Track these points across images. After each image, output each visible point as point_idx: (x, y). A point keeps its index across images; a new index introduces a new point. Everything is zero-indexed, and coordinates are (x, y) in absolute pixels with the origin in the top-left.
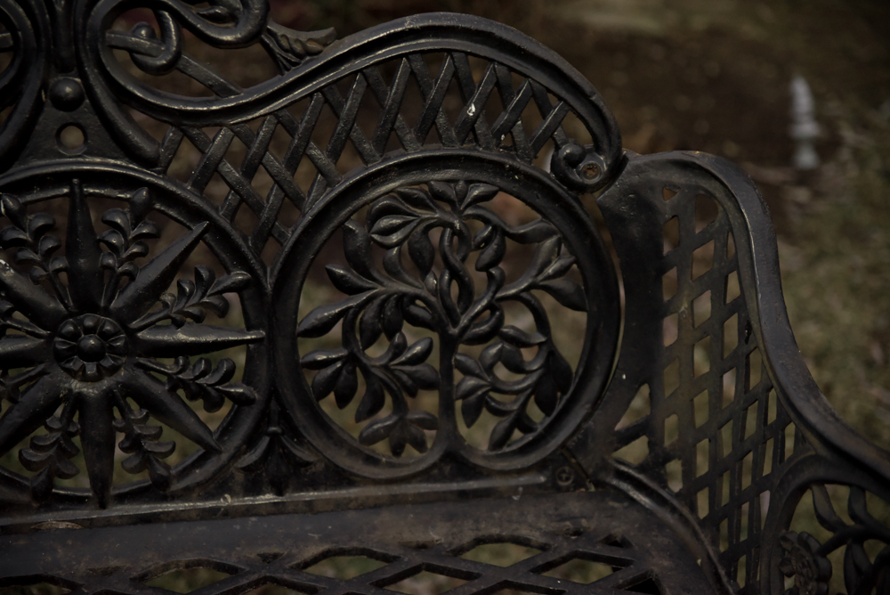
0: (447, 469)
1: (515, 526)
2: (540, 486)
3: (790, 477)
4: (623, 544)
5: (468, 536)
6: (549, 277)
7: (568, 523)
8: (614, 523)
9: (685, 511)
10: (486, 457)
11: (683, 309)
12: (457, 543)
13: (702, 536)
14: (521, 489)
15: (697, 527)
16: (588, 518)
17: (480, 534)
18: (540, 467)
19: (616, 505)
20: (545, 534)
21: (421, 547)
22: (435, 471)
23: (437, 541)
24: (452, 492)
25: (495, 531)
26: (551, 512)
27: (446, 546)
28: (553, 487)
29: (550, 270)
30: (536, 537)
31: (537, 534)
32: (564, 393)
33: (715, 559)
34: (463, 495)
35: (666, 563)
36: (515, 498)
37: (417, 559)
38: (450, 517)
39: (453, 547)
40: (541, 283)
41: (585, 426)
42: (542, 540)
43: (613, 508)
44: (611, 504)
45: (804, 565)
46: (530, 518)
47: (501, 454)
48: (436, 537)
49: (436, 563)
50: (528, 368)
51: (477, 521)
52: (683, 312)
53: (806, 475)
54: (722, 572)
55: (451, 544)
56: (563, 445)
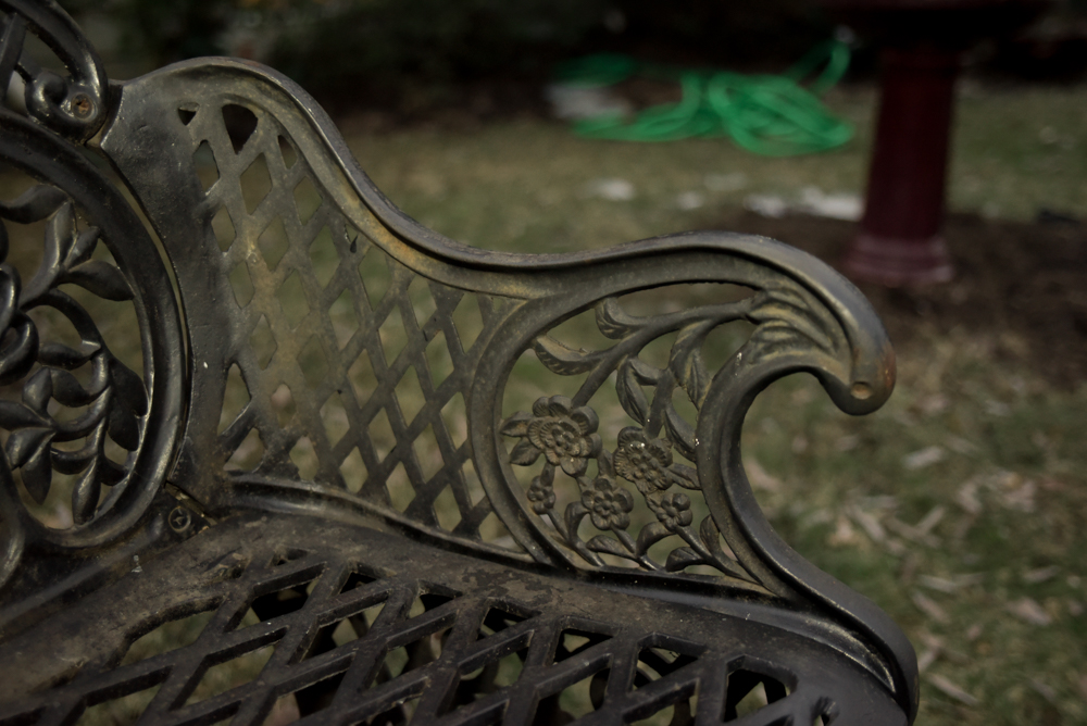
0: (34, 572)
1: (163, 599)
2: (158, 543)
3: (492, 353)
4: (295, 555)
5: (115, 638)
6: (78, 260)
7: (220, 566)
8: (270, 542)
9: (335, 492)
10: (77, 534)
11: (250, 252)
12: (107, 651)
13: (370, 505)
14: (136, 558)
15: (359, 501)
16: (239, 549)
17: (128, 627)
18: (148, 518)
19: (255, 524)
20: (206, 588)
21: (61, 683)
22: (20, 582)
23: (79, 664)
24: (53, 601)
25: (144, 615)
26: (191, 564)
27: (98, 662)
28: (174, 539)
29: (74, 250)
30: (199, 597)
31: (196, 593)
32: (144, 412)
33: (403, 519)
34: (69, 598)
35: (358, 549)
36: (138, 570)
37: (72, 696)
38: (73, 629)
39: (107, 658)
40: (71, 270)
41: (181, 446)
42: (208, 596)
43: (254, 529)
44: (249, 525)
45: (555, 433)
46: (173, 582)
47: (95, 522)
48: (75, 660)
49: (101, 686)
50: (91, 393)
51: (111, 616)
52: (252, 256)
53: (519, 335)
54: (419, 525)
55: (101, 657)
56: (165, 481)
